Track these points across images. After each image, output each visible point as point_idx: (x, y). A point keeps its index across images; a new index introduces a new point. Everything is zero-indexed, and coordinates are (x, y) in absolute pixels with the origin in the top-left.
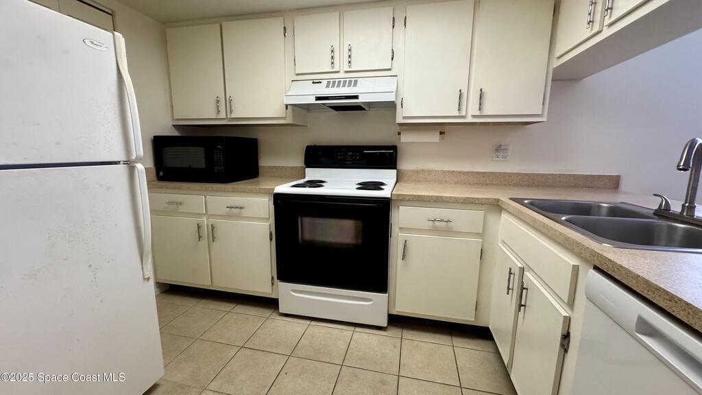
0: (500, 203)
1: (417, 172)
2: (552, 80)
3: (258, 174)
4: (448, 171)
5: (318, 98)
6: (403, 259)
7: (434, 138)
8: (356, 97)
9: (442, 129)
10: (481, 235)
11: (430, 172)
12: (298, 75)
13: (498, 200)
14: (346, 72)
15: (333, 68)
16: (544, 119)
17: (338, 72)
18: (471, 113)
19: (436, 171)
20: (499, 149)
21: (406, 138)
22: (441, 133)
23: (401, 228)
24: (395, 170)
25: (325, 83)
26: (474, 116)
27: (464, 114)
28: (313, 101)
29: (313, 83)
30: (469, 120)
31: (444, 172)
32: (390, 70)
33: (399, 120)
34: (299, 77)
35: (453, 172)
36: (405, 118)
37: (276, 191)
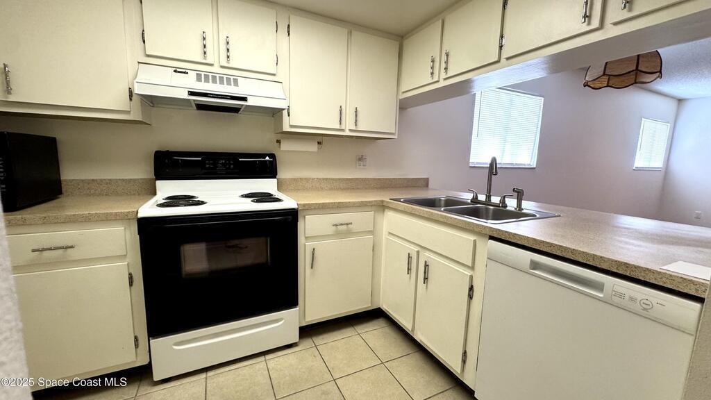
0: (385, 204)
1: (295, 180)
2: (400, 108)
3: (61, 193)
4: (324, 179)
5: (192, 93)
6: (312, 268)
7: (312, 147)
8: (244, 99)
9: (319, 139)
10: (371, 232)
11: (307, 180)
12: (148, 56)
13: (382, 201)
14: (222, 67)
15: (205, 58)
16: (396, 137)
17: (212, 65)
18: (348, 128)
19: (313, 179)
20: (361, 159)
21: (286, 146)
22: (318, 143)
23: (306, 238)
24: (276, 180)
25: (192, 75)
26: (351, 130)
27: (344, 128)
28: (185, 95)
29: (175, 71)
30: (347, 133)
31: (320, 179)
32: (274, 75)
33: (286, 128)
34: (150, 59)
35: (327, 179)
36: (291, 126)
37: (141, 215)
